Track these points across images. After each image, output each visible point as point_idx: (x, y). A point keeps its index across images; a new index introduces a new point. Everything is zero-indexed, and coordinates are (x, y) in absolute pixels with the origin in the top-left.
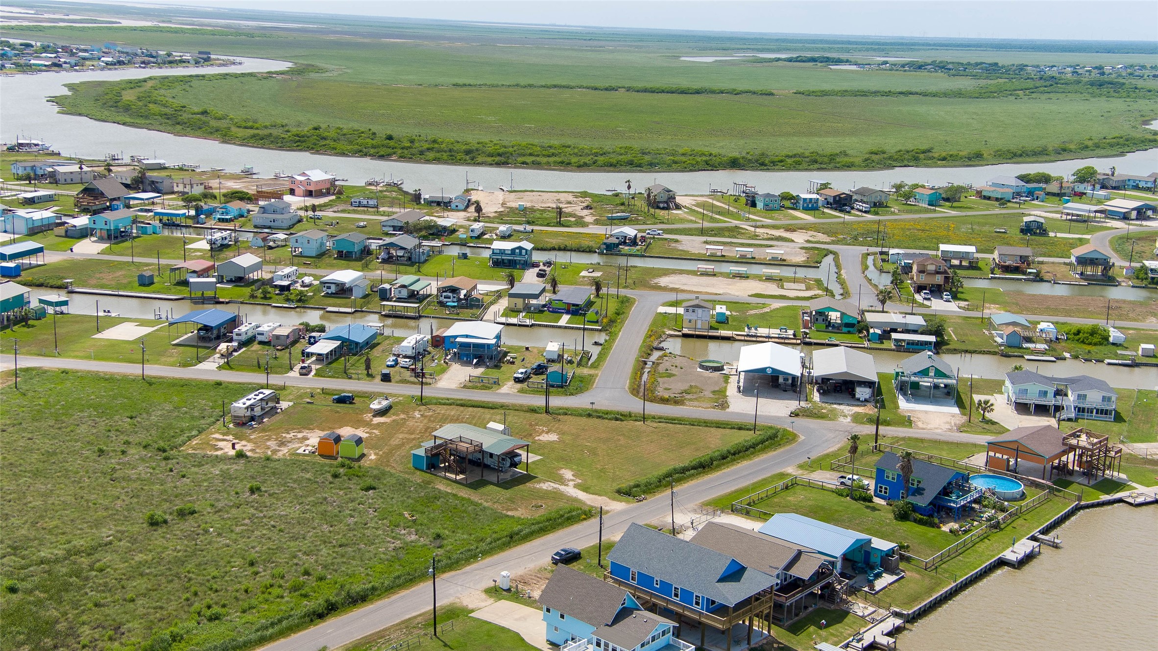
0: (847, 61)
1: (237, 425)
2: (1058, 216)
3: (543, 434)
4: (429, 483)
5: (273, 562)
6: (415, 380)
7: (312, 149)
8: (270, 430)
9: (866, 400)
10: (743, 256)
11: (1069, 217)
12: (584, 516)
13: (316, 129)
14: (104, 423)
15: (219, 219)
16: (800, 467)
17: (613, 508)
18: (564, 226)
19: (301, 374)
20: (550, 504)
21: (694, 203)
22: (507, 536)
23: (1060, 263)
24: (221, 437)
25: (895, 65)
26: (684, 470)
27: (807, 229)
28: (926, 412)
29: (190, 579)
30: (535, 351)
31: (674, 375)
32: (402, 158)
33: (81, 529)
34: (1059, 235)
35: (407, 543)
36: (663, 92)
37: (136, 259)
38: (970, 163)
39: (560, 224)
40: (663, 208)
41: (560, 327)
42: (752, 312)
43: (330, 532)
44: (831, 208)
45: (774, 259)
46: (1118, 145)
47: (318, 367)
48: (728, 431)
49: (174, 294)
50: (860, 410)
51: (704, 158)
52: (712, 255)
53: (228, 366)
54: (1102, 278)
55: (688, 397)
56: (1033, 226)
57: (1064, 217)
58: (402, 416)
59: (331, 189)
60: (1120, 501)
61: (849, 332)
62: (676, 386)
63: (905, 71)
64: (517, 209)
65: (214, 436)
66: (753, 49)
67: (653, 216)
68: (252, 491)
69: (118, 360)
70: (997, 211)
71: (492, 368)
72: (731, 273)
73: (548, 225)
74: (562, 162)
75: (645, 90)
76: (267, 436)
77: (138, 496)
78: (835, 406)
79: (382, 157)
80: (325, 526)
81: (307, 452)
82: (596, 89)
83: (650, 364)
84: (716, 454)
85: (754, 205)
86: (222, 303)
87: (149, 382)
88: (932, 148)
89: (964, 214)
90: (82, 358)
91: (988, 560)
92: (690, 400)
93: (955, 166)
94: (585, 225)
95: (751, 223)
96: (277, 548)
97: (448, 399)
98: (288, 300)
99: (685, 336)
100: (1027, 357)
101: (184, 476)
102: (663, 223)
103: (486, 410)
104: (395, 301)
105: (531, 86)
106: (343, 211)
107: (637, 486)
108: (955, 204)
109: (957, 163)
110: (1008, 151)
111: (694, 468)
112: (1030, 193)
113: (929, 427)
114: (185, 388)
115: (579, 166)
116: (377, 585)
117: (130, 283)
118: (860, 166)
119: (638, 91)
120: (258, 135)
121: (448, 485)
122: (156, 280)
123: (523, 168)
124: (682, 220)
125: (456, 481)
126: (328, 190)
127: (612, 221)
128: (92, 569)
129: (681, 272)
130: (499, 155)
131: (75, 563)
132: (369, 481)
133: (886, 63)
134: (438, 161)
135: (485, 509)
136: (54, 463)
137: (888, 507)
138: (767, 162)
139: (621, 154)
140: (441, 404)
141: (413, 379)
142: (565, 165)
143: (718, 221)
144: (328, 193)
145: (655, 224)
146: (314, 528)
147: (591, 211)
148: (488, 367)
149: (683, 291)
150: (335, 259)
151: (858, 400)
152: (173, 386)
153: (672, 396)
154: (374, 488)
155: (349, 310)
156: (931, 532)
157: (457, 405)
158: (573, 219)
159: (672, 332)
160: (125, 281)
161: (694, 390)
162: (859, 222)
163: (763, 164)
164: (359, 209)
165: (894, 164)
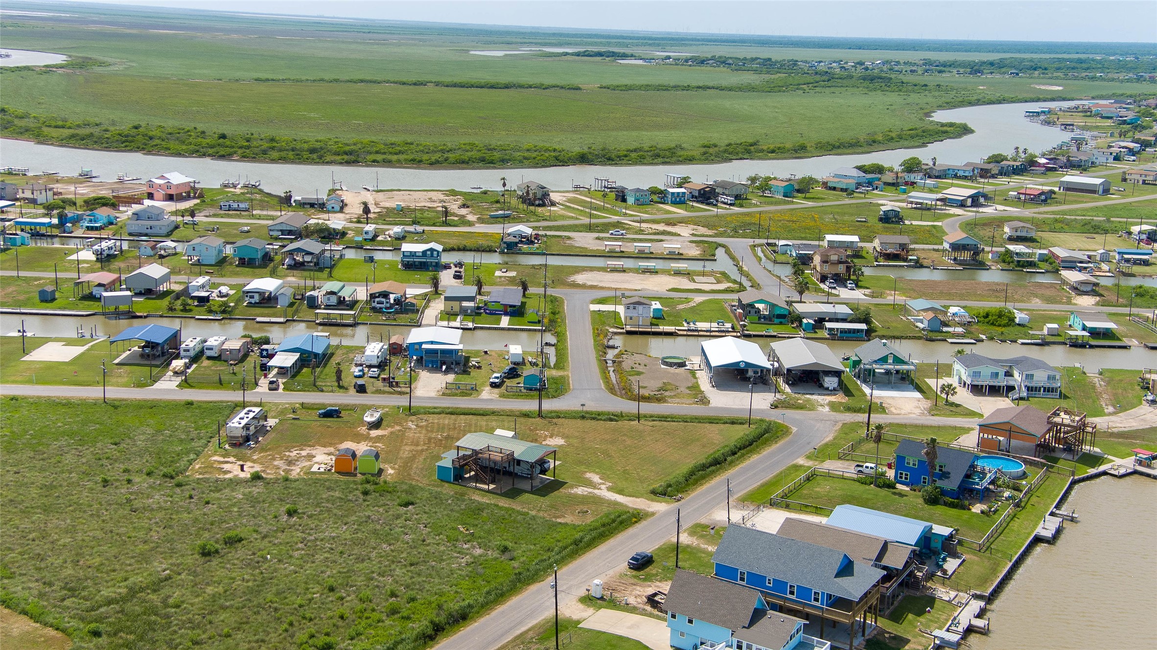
0: (632, 56)
1: (233, 445)
2: (904, 205)
3: (548, 439)
4: (463, 495)
5: (352, 586)
6: (390, 390)
7: (143, 149)
8: (269, 449)
9: (834, 389)
10: (641, 252)
11: (914, 206)
12: (634, 519)
13: (136, 128)
14: (88, 451)
15: (88, 227)
16: (808, 457)
17: (657, 509)
18: (450, 226)
19: (270, 389)
20: (593, 508)
21: (564, 199)
22: (572, 544)
23: (929, 250)
24: (222, 459)
25: (679, 60)
26: (704, 467)
27: (686, 223)
28: (893, 398)
29: (276, 610)
30: (493, 354)
31: (642, 373)
32: (244, 158)
33: (130, 565)
34: (914, 223)
35: (475, 558)
36: (472, 86)
37: (22, 274)
38: (798, 155)
39: (446, 224)
40: (539, 205)
41: (503, 329)
42: (681, 307)
43: (392, 551)
44: (698, 202)
45: (671, 253)
46: (917, 136)
47: (284, 380)
48: (722, 426)
49: (83, 309)
50: (832, 398)
51: (553, 154)
52: (611, 251)
53: (186, 383)
54: (973, 262)
55: (667, 394)
56: (891, 214)
57: (910, 206)
58: (398, 428)
59: (190, 192)
60: (1105, 473)
61: (781, 323)
62: (650, 386)
63: (690, 66)
64: (394, 209)
65: (213, 458)
66: (536, 44)
67: (534, 213)
68: (290, 513)
69: (62, 383)
70: (847, 201)
71: (460, 374)
72: (639, 269)
73: (434, 225)
74: (413, 160)
75: (455, 85)
76: (269, 455)
77: (171, 527)
78: (808, 396)
79: (222, 157)
80: (385, 546)
81: (322, 470)
82: (404, 84)
83: (610, 363)
84: (727, 449)
85: (624, 200)
86: (141, 317)
87: (115, 406)
88: (758, 141)
89: (820, 204)
90: (22, 382)
91: (1027, 538)
92: (671, 397)
93: (785, 158)
94: (470, 224)
95: (632, 218)
96: (348, 571)
97: (435, 408)
98: (210, 311)
99: (629, 333)
100: (950, 340)
101: (208, 503)
102: (546, 220)
103: (479, 417)
104: (324, 309)
105: (336, 81)
106: (215, 215)
107: (670, 486)
108: (808, 195)
109: (786, 155)
110: (828, 143)
111: (711, 465)
112: (870, 183)
113: (903, 412)
114: (154, 409)
115: (431, 164)
116: (472, 602)
117: (28, 299)
118: (700, 159)
119: (447, 86)
120: (77, 135)
121: (483, 496)
122: (57, 295)
123: (375, 166)
124: (564, 217)
125: (489, 491)
126: (188, 193)
127: (495, 219)
128: (166, 606)
129: (592, 269)
130: (346, 153)
131: (144, 601)
132: (405, 497)
133: (669, 58)
134: (283, 160)
135: (534, 518)
136: (58, 497)
137: (912, 492)
138: (613, 156)
139: (467, 151)
140: (430, 413)
141: (387, 389)
142: (416, 163)
143: (599, 217)
144: (188, 198)
145: (538, 221)
146: (374, 548)
147: (470, 209)
148: (456, 373)
149: (602, 288)
150: (237, 266)
151: (827, 389)
152: (141, 408)
153: (652, 393)
154: (412, 504)
155: (282, 320)
156: (964, 514)
157: (447, 414)
158: (456, 219)
159: (615, 330)
160: (22, 297)
161: (669, 387)
162: (731, 215)
163: (610, 159)
164: (230, 212)
165: (730, 156)
